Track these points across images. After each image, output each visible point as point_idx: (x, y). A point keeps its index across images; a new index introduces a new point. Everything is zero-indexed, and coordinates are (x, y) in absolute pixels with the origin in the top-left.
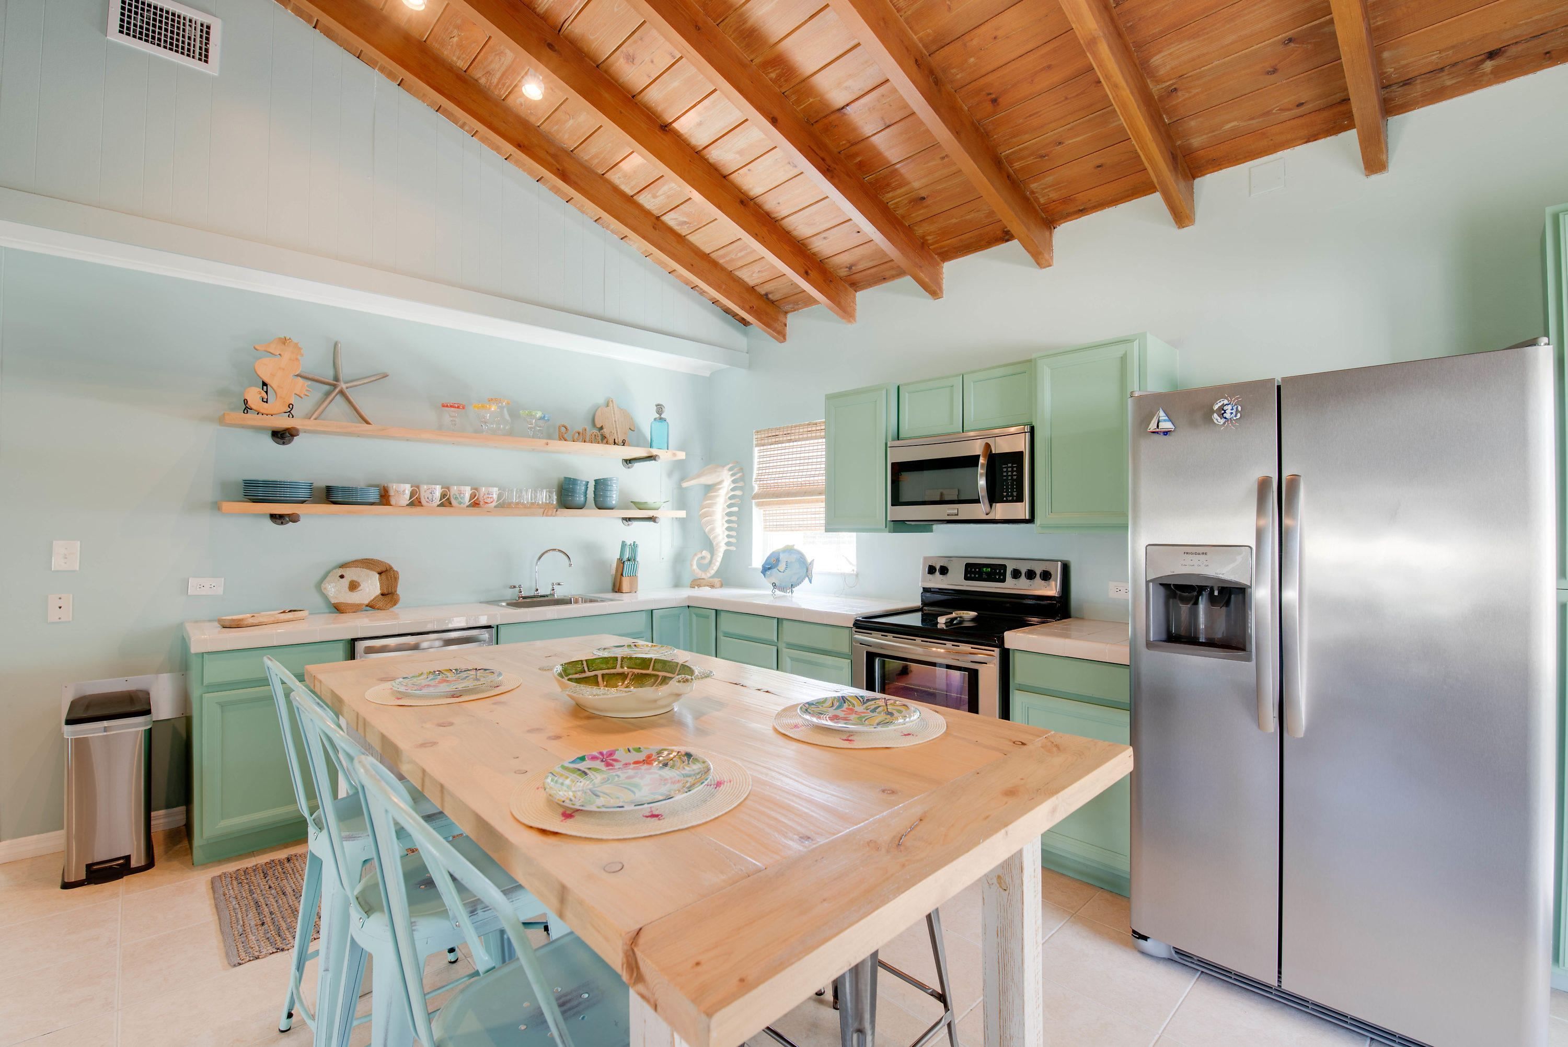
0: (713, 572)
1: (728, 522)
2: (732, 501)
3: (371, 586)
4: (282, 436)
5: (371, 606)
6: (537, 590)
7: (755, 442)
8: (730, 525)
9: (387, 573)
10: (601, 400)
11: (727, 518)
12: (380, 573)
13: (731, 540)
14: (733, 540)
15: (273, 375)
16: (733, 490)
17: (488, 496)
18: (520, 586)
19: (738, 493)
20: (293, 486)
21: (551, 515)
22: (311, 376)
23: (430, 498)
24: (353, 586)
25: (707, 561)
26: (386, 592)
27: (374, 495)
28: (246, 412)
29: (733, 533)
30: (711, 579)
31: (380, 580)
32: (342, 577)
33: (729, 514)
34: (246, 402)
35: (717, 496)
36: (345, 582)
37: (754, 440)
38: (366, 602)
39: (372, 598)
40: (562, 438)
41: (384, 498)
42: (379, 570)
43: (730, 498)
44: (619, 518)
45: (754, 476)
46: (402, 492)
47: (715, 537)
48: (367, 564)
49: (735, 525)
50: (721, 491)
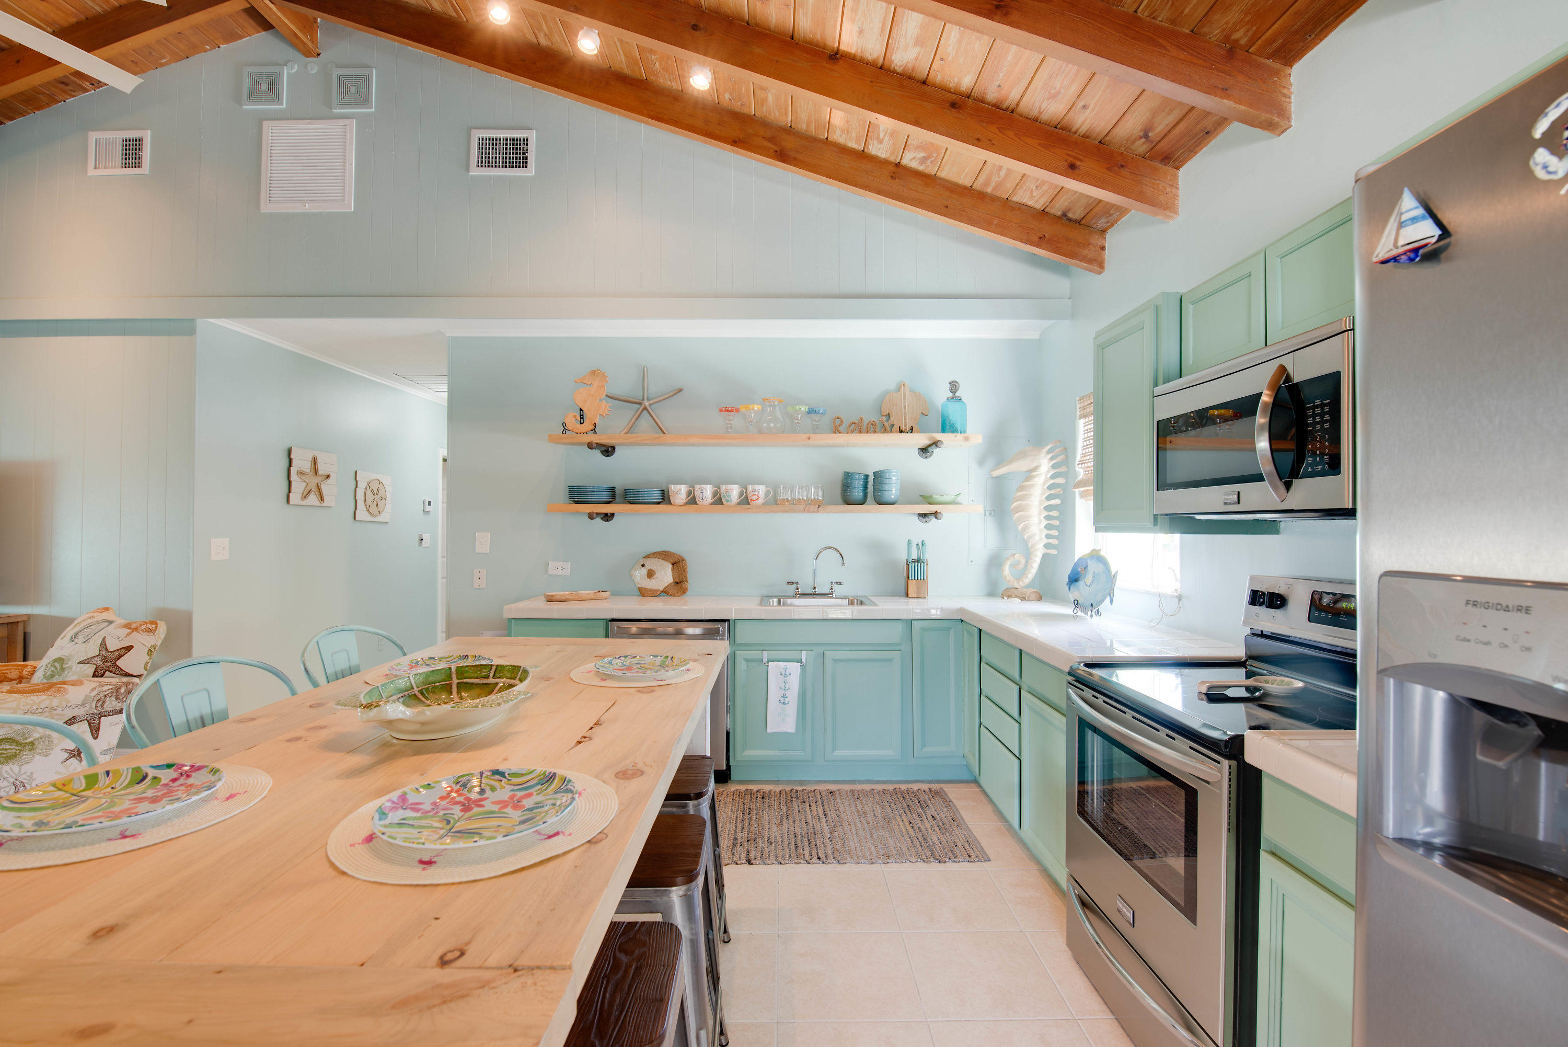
0: (1027, 581)
1: (1047, 518)
2: (1052, 492)
3: (665, 575)
4: (608, 451)
5: (665, 592)
6: (815, 588)
7: (1078, 414)
8: (1050, 522)
9: (678, 563)
10: (892, 386)
11: (1045, 513)
12: (673, 564)
13: (1050, 541)
14: (1054, 541)
15: (585, 401)
16: (1053, 477)
17: (753, 493)
18: (797, 583)
19: (1060, 481)
20: (597, 489)
21: (813, 512)
22: (624, 398)
23: (701, 497)
24: (651, 574)
25: (1021, 566)
26: (678, 581)
27: (657, 497)
28: (564, 432)
29: (1055, 533)
30: (1025, 590)
31: (673, 570)
32: (643, 566)
33: (1047, 508)
34: (564, 425)
35: (1033, 486)
36: (644, 571)
37: (1078, 410)
38: (661, 588)
39: (666, 585)
40: (836, 430)
41: (665, 498)
42: (673, 561)
43: (1049, 488)
44: (914, 514)
45: (1078, 458)
46: (680, 493)
47: (1030, 537)
48: (664, 555)
49: (1057, 523)
50: (1036, 479)
